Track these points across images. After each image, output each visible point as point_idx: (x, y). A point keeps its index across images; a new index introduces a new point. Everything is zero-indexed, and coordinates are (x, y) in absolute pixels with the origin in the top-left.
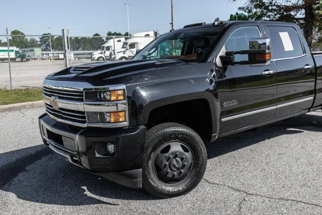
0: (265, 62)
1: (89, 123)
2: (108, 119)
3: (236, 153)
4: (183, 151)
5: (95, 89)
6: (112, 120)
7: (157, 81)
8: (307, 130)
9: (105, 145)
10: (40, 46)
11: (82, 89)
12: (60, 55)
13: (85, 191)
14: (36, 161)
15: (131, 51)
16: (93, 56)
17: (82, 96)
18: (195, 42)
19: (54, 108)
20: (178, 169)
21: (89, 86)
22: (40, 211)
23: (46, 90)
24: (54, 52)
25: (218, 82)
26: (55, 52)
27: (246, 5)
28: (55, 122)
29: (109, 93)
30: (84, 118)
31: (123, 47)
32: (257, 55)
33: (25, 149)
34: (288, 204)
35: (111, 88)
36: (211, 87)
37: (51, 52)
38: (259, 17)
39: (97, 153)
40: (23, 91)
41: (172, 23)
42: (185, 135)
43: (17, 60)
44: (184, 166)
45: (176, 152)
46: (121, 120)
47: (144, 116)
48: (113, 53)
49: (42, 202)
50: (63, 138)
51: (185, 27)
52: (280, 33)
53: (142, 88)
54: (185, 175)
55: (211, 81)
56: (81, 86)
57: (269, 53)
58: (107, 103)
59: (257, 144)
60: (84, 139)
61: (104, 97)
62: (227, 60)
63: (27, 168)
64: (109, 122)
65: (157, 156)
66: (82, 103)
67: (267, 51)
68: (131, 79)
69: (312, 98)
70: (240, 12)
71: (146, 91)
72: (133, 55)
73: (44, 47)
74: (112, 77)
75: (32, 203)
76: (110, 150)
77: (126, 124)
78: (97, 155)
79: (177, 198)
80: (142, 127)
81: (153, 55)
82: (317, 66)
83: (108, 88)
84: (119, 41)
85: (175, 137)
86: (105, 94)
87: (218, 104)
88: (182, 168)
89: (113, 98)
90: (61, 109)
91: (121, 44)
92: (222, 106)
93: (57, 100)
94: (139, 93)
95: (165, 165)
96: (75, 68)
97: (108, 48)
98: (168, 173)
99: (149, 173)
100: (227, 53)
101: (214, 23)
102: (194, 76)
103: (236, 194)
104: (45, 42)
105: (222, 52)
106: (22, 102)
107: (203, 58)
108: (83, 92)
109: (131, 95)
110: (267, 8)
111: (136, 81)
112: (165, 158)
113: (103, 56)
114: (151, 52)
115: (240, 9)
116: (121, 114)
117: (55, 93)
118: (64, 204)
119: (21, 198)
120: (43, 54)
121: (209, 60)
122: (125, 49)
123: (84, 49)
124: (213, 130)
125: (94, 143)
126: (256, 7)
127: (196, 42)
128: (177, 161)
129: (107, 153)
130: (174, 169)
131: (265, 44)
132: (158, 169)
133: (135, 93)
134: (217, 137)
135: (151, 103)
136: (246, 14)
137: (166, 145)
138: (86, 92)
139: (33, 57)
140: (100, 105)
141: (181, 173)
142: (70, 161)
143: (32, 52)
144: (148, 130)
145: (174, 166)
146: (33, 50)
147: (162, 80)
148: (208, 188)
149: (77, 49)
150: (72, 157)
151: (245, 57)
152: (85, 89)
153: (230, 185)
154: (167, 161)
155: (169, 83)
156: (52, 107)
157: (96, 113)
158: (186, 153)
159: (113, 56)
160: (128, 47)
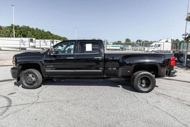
15: (157, 48)
26: (141, 47)
43: (120, 50)
80: (17, 68)
139: (128, 49)
146: (128, 46)
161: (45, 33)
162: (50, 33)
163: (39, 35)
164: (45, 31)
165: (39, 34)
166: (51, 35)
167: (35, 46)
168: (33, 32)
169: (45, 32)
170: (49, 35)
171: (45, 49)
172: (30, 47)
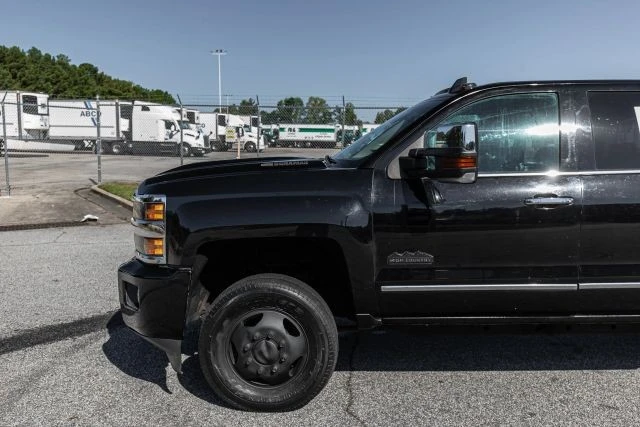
20: (268, 361)
43: (338, 145)
46: (156, 252)
52: (636, 108)
65: (236, 328)
67: (464, 151)
80: (185, 270)
99: (215, 354)
100: (411, 152)
116: (156, 242)
125: (125, 282)
128: (269, 347)
130: (260, 359)
137: (255, 312)
161: (71, 70)
162: (96, 70)
163: (47, 80)
164: (71, 63)
165: (44, 75)
166: (101, 79)
167: (45, 132)
168: (19, 68)
169: (74, 66)
170: (92, 81)
171: (87, 144)
172: (24, 133)
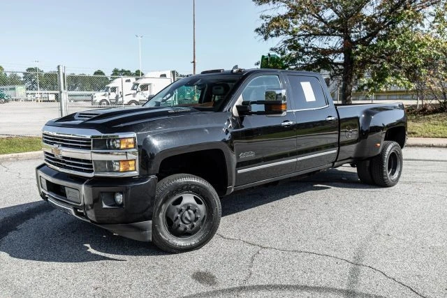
0: (281, 112)
1: (96, 172)
2: (117, 168)
3: (256, 210)
4: (195, 203)
5: (103, 137)
6: (121, 169)
7: (169, 129)
8: (334, 186)
9: (113, 195)
10: (23, 83)
11: (89, 137)
12: (50, 96)
13: (88, 248)
14: (29, 219)
15: (142, 94)
16: (94, 99)
17: (90, 144)
18: (214, 88)
19: (56, 157)
20: (190, 222)
21: (97, 133)
22: (38, 268)
23: (45, 138)
24: (41, 92)
25: (234, 132)
26: (43, 92)
27: (278, 46)
28: (56, 173)
29: (118, 141)
30: (91, 167)
31: (133, 89)
32: (273, 106)
33: (14, 207)
34: (300, 255)
35: (121, 135)
36: (227, 137)
37: (39, 92)
38: (293, 61)
39: (104, 204)
40: (4, 140)
41: (194, 62)
42: (199, 186)
44: (196, 219)
45: (188, 204)
46: (131, 169)
47: (156, 165)
48: (120, 96)
49: (39, 260)
50: (66, 188)
51: (203, 73)
52: (301, 83)
53: (154, 136)
54: (198, 229)
55: (227, 132)
56: (88, 134)
57: (285, 104)
58: (115, 152)
59: (279, 201)
60: (91, 188)
61: (114, 146)
62: (244, 110)
63: (19, 227)
64: (118, 171)
65: (169, 208)
66: (89, 151)
67: (283, 102)
68: (143, 127)
69: (335, 151)
70: (272, 53)
71: (159, 140)
72: (145, 99)
73: (28, 84)
74: (122, 125)
75: (28, 261)
76: (119, 200)
77: (136, 173)
78: (105, 206)
79: (189, 253)
80: (153, 177)
81: (170, 99)
82: (341, 118)
83: (118, 136)
84: (129, 81)
85: (188, 188)
86: (115, 142)
87: (234, 157)
88: (195, 221)
89: (123, 146)
90: (64, 158)
91: (130, 85)
92: (238, 157)
93: (60, 148)
94: (150, 142)
95: (177, 218)
96: (81, 114)
97: (114, 89)
98: (179, 226)
99: (159, 226)
100: (243, 103)
101: (232, 71)
102: (209, 125)
103: (250, 248)
104: (30, 79)
105: (239, 101)
106: (4, 153)
107: (219, 107)
108: (90, 140)
109: (142, 144)
110: (302, 50)
111: (147, 129)
112: (176, 210)
113: (107, 98)
114: (165, 98)
115: (272, 49)
116: (131, 163)
117: (58, 140)
118: (64, 261)
119: (14, 257)
120: (27, 94)
121: (226, 109)
122: (135, 91)
123: (82, 89)
124: (229, 182)
125: (102, 192)
126: (290, 48)
127: (216, 89)
128: (190, 214)
129: (116, 204)
130: (186, 222)
131: (280, 94)
132: (170, 222)
133: (146, 141)
134: (233, 190)
135: (163, 152)
136: (279, 56)
137: (178, 196)
138: (94, 140)
139: (15, 98)
140: (109, 153)
141: (193, 226)
142: (74, 214)
143: (13, 91)
144: (159, 180)
145: (186, 218)
146: (14, 89)
147: (175, 129)
148: (222, 243)
149: (73, 88)
150: (75, 209)
151: (262, 108)
152: (92, 137)
153: (245, 240)
154: (179, 213)
155: (182, 132)
156: (53, 155)
157: (104, 162)
158: (199, 206)
159: (120, 100)
160: (139, 88)
